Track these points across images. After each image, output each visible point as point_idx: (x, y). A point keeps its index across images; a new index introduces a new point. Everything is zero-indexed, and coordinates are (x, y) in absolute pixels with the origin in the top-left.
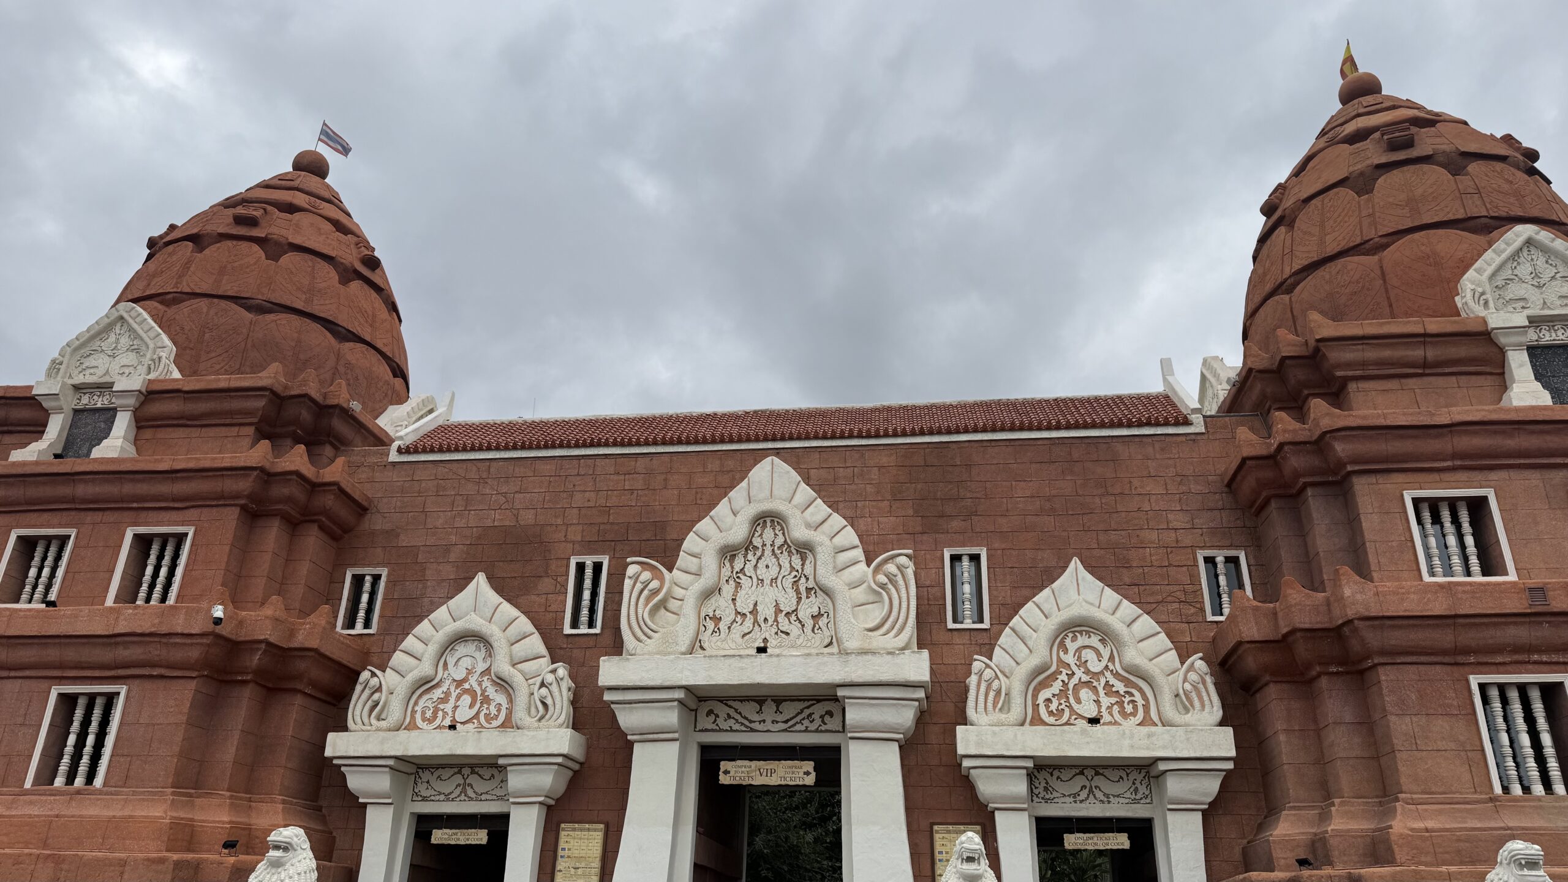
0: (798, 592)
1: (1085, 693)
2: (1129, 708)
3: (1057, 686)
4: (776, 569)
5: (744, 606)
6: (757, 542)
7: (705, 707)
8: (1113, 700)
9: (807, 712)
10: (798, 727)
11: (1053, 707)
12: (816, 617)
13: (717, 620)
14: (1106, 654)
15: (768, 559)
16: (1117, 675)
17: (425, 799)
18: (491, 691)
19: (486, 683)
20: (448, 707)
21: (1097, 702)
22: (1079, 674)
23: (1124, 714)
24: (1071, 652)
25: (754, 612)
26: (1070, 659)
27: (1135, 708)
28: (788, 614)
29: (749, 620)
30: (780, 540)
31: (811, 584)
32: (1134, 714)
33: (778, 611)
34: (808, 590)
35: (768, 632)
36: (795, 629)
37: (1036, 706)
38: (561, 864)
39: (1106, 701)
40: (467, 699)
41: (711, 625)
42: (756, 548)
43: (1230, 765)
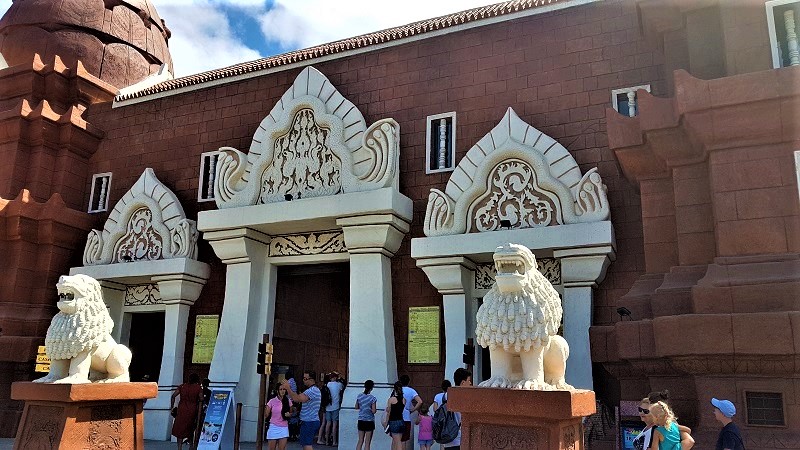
0: (321, 158)
1: (509, 208)
2: (540, 216)
3: (490, 204)
4: (307, 144)
5: (288, 173)
6: (297, 128)
7: (275, 242)
8: (530, 210)
9: (335, 240)
10: (329, 250)
11: (486, 220)
12: (330, 175)
13: (271, 183)
14: (527, 177)
15: (304, 138)
16: (533, 192)
17: (131, 304)
18: (154, 239)
19: (151, 235)
20: (133, 250)
21: (518, 213)
22: (507, 194)
23: (536, 220)
24: (502, 179)
25: (293, 176)
26: (500, 184)
27: (545, 215)
28: (314, 175)
29: (291, 181)
30: (310, 125)
31: (329, 152)
32: (544, 220)
33: (308, 173)
34: (327, 156)
35: (301, 187)
36: (317, 184)
37: (474, 222)
39: (524, 211)
40: (142, 244)
41: (268, 187)
42: (296, 132)
43: (609, 250)
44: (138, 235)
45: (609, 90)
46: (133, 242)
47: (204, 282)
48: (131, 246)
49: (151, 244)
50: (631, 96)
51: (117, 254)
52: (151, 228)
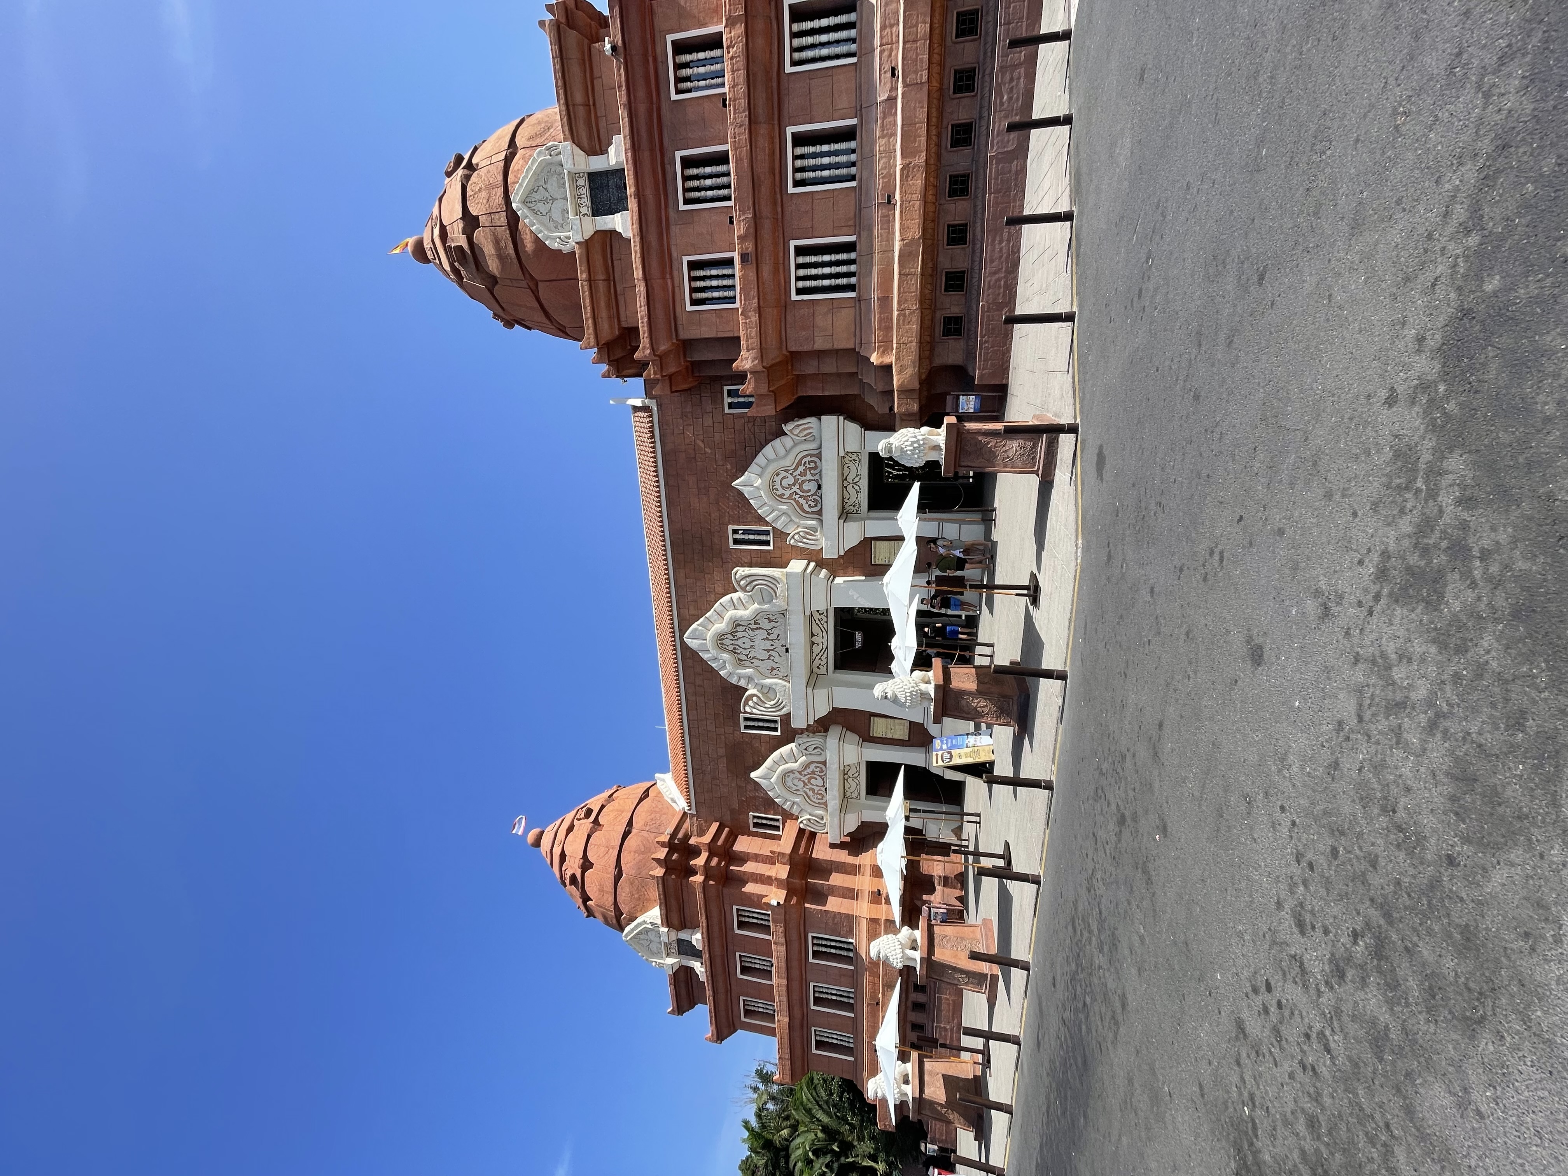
0: (757, 629)
1: (806, 487)
2: (812, 465)
3: (802, 501)
4: (745, 640)
5: (765, 655)
6: (731, 647)
7: (816, 670)
8: (808, 472)
9: (817, 622)
10: (825, 626)
11: (813, 504)
12: (770, 621)
13: (773, 669)
14: (784, 474)
15: (739, 642)
16: (795, 469)
17: (859, 794)
18: (809, 771)
19: (805, 773)
20: (816, 789)
21: (809, 481)
22: (795, 489)
23: (815, 468)
24: (784, 492)
25: (768, 651)
26: (787, 493)
27: (812, 461)
28: (769, 634)
29: (772, 653)
30: (730, 637)
31: (753, 622)
32: (815, 463)
33: (767, 639)
34: (756, 623)
35: (777, 644)
36: (776, 632)
37: (813, 513)
38: (889, 736)
39: (809, 477)
40: (813, 781)
41: (775, 672)
42: (734, 649)
43: (841, 418)
44: (805, 784)
45: (724, 414)
46: (810, 789)
47: (845, 729)
48: (813, 790)
49: (813, 772)
50: (730, 400)
51: (819, 803)
52: (800, 772)
